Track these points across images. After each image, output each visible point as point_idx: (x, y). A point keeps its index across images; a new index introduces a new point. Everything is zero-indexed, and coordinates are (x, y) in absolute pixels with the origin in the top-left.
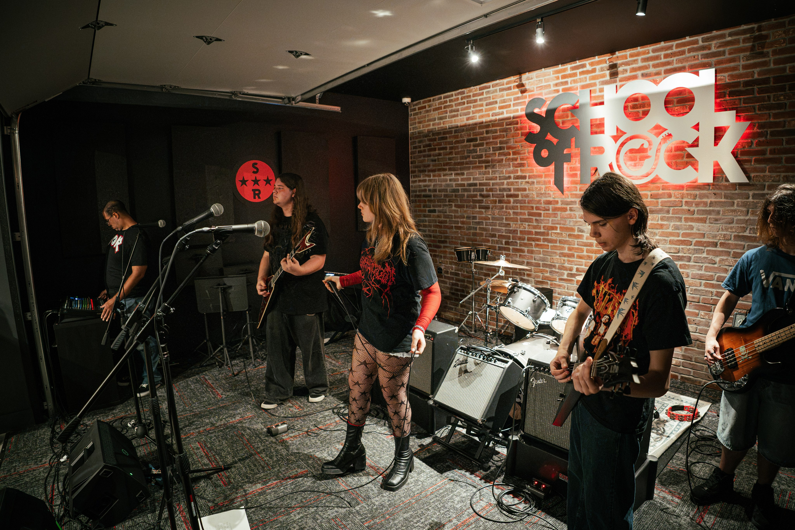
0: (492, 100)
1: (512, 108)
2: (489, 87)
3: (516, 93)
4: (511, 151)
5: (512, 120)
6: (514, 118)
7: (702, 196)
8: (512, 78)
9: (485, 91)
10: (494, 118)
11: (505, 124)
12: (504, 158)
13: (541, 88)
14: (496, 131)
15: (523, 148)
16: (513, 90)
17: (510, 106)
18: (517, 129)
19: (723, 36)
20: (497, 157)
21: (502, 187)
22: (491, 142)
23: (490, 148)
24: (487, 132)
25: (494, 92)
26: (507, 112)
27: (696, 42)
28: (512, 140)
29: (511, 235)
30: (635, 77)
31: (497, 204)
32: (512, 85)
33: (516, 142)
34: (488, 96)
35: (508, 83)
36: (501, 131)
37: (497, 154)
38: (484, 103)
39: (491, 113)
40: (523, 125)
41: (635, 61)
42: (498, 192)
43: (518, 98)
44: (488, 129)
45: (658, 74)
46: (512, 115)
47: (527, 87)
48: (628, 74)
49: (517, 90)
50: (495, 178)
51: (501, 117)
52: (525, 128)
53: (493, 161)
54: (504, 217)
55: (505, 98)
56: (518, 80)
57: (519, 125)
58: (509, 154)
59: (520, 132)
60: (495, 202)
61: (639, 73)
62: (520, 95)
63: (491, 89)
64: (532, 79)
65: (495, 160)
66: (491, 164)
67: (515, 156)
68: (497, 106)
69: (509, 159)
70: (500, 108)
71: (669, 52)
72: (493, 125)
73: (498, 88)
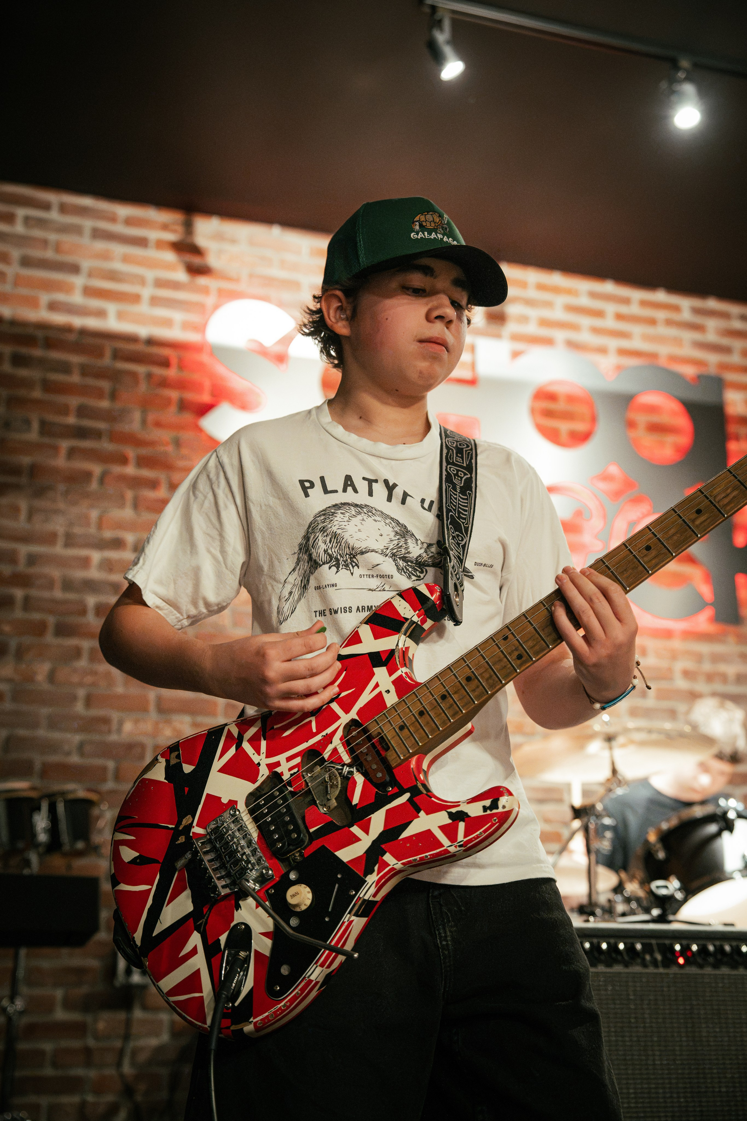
0: (49, 254)
1: (144, 308)
2: (46, 206)
3: (168, 267)
4: (131, 453)
5: (140, 348)
6: (151, 342)
7: (716, 658)
8: (152, 214)
9: (21, 212)
10: (59, 319)
11: (108, 353)
12: (97, 469)
13: (269, 281)
14: (65, 368)
15: (184, 451)
16: (152, 253)
17: (136, 298)
18: (164, 383)
19: (725, 316)
20: (61, 462)
21: (79, 574)
22: (37, 402)
23: (27, 422)
24: (18, 360)
25: (65, 229)
26: (120, 316)
27: (676, 309)
28: (137, 416)
29: (111, 764)
30: (548, 342)
31: (49, 638)
32: (153, 235)
33: (158, 424)
34: (37, 233)
35: (129, 222)
36: (85, 371)
37: (63, 452)
38: (15, 254)
39: (45, 298)
40: (186, 375)
41: (548, 305)
42: (58, 594)
43: (175, 285)
44: (24, 350)
45: (602, 350)
46: (143, 331)
47: (212, 260)
48: (532, 329)
49: (170, 256)
50: (51, 538)
51: (92, 323)
52: (197, 387)
53: (34, 470)
54: (81, 693)
55: (118, 266)
56: (180, 229)
57: (172, 373)
58: (123, 460)
59: (174, 395)
60: (40, 629)
61: (560, 335)
62: (181, 276)
63: (54, 215)
64: (233, 241)
65: (55, 471)
66: (24, 480)
67: (146, 473)
68: (79, 281)
69: (123, 478)
70: (89, 292)
71: (624, 309)
72: (50, 343)
73: (88, 224)
